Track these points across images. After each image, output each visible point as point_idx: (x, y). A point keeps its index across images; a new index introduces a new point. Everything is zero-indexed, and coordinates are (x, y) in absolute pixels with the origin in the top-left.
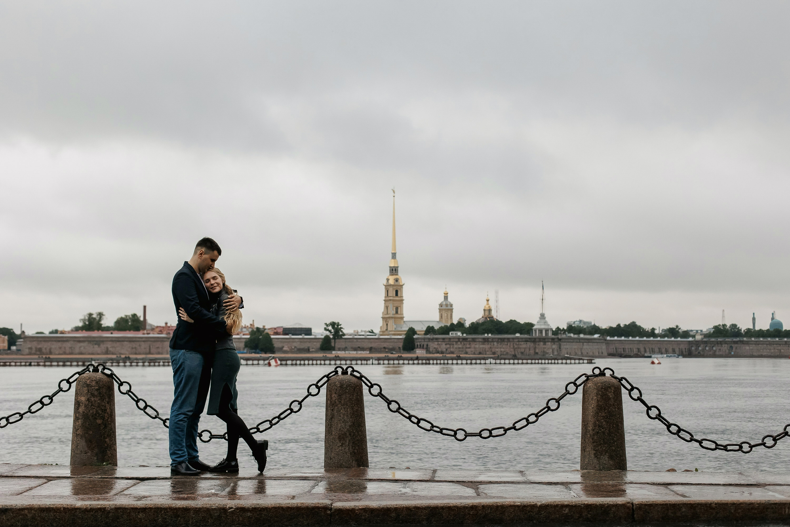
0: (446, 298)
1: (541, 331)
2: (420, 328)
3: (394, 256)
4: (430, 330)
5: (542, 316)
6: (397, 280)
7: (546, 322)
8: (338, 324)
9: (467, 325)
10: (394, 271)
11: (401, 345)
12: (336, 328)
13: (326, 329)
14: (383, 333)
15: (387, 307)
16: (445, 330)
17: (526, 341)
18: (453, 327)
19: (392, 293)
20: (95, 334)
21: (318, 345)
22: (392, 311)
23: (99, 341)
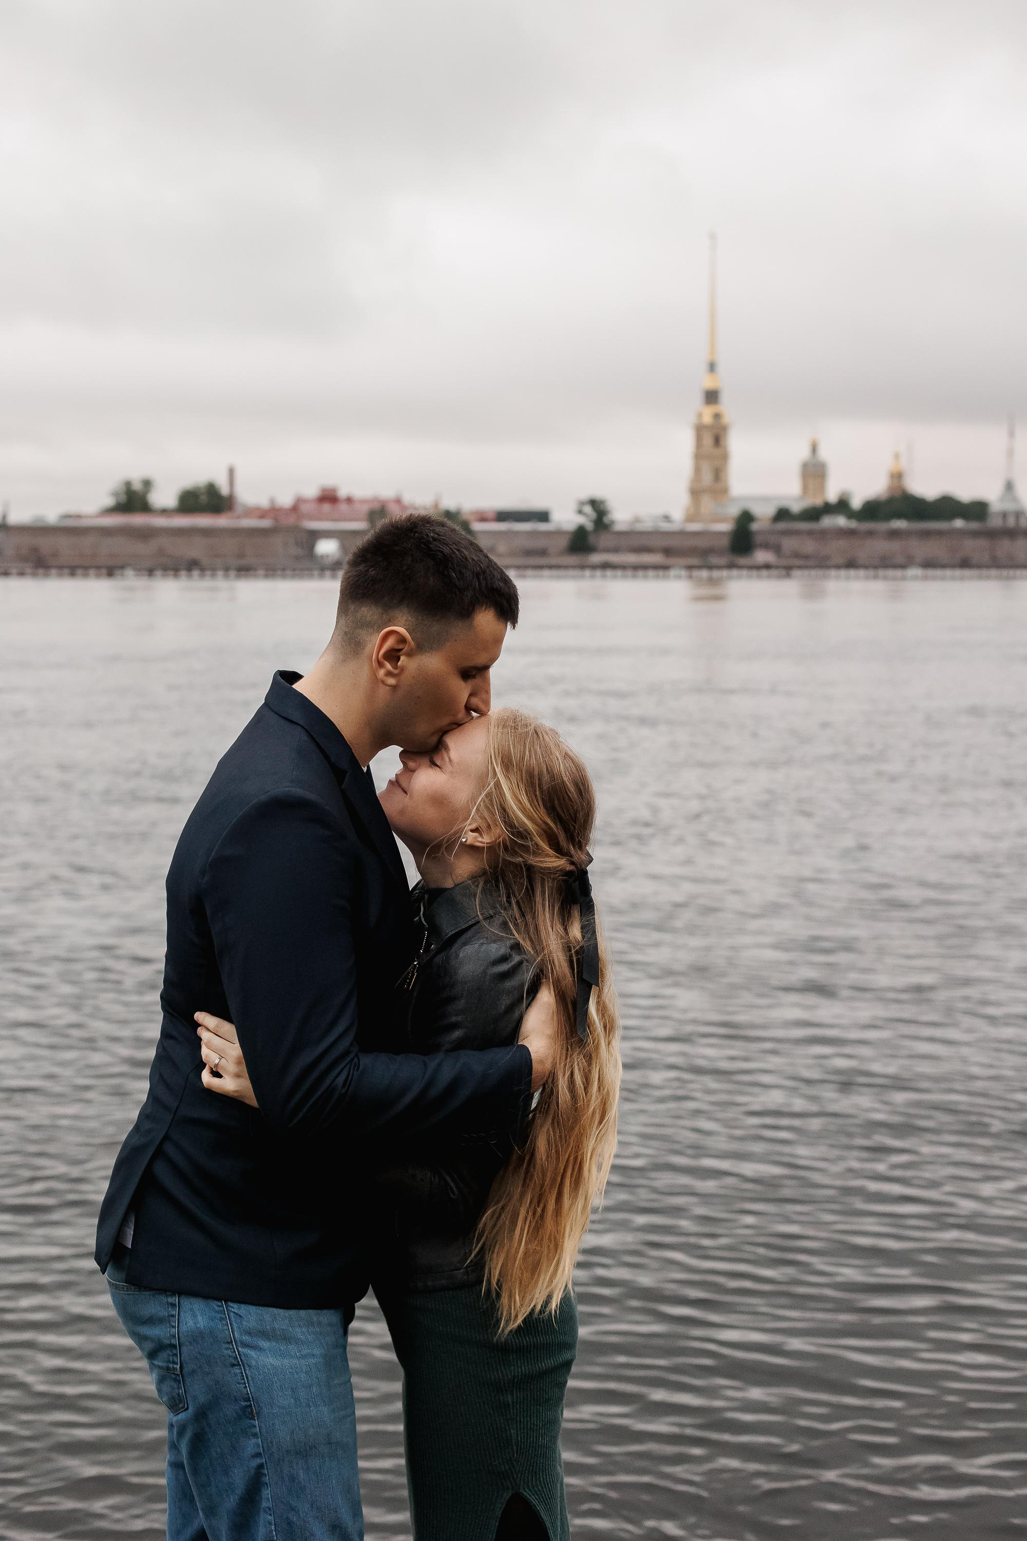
0: (814, 449)
1: (1005, 515)
2: (764, 512)
3: (712, 367)
4: (783, 514)
5: (1009, 486)
6: (717, 416)
7: (1015, 499)
8: (602, 502)
9: (856, 503)
10: (712, 397)
11: (725, 542)
12: (598, 508)
13: (580, 512)
14: (690, 519)
15: (697, 470)
16: (813, 514)
17: (975, 534)
18: (828, 509)
19: (708, 440)
20: (138, 520)
21: (564, 542)
22: (707, 478)
23: (146, 534)
